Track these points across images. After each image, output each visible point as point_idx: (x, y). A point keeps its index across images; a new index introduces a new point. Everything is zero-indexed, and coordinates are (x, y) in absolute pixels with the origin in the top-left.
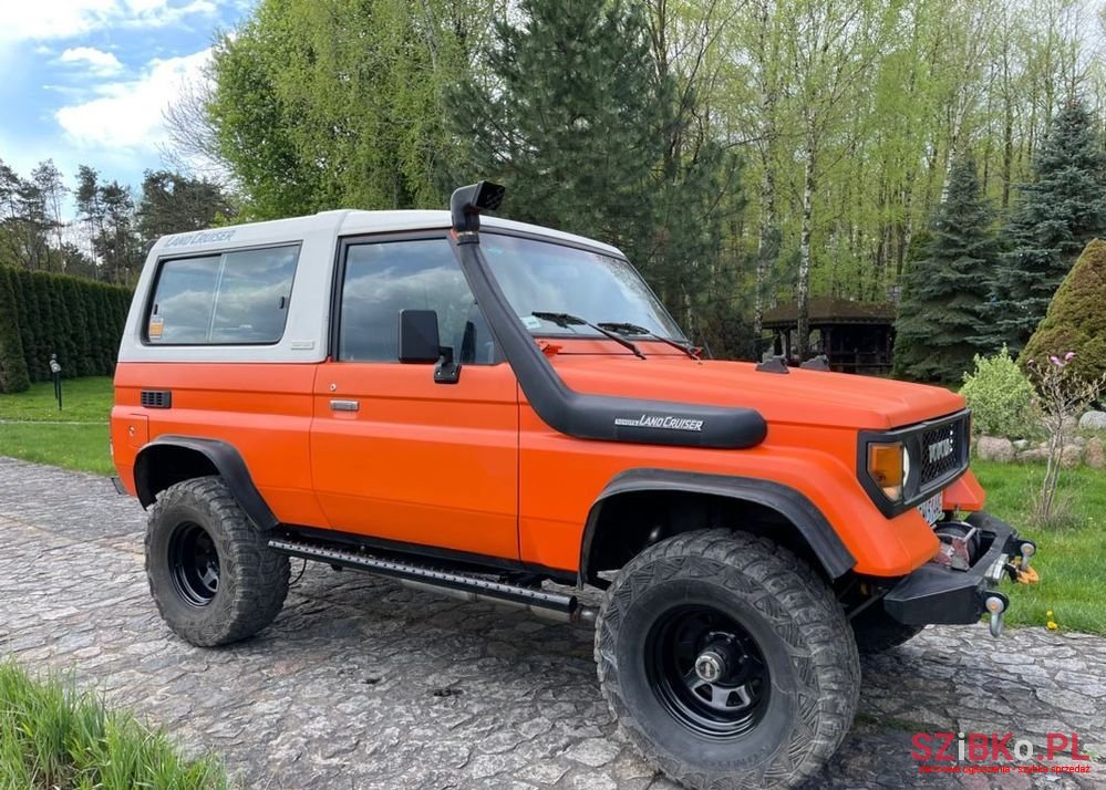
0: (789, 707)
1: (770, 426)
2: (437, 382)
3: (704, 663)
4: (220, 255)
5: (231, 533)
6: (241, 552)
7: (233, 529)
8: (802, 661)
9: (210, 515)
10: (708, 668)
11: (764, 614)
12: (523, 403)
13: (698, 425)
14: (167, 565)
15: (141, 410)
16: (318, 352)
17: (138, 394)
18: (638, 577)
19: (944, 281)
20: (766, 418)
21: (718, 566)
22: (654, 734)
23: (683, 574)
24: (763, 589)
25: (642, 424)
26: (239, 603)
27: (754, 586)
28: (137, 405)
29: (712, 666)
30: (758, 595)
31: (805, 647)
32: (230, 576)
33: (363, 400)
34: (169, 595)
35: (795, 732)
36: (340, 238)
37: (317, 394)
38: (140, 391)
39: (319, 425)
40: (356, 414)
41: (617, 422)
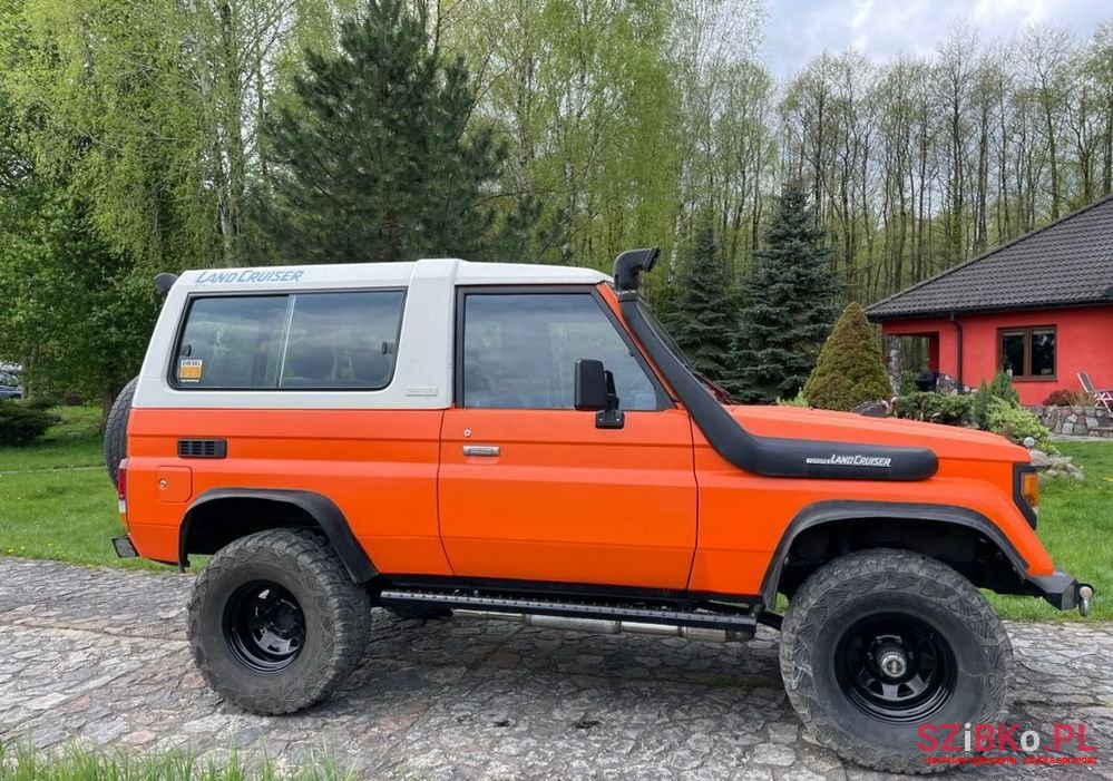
0: (977, 687)
1: (940, 461)
2: (597, 427)
3: (890, 662)
4: (287, 295)
5: (328, 588)
6: (340, 607)
7: (331, 583)
8: (990, 648)
9: (300, 571)
10: (894, 665)
11: (958, 615)
12: (699, 446)
13: (887, 462)
14: (221, 631)
15: (177, 460)
16: (443, 399)
17: (174, 444)
18: (834, 594)
19: (693, 332)
20: (938, 455)
21: (913, 579)
22: (848, 728)
23: (880, 587)
24: (954, 593)
25: (832, 462)
26: (337, 661)
27: (948, 592)
28: (173, 456)
29: (898, 663)
30: (952, 599)
31: (994, 637)
32: (327, 634)
33: (505, 445)
34: (225, 664)
35: (985, 706)
36: (457, 287)
37: (446, 441)
38: (176, 440)
39: (449, 470)
40: (496, 460)
41: (808, 461)
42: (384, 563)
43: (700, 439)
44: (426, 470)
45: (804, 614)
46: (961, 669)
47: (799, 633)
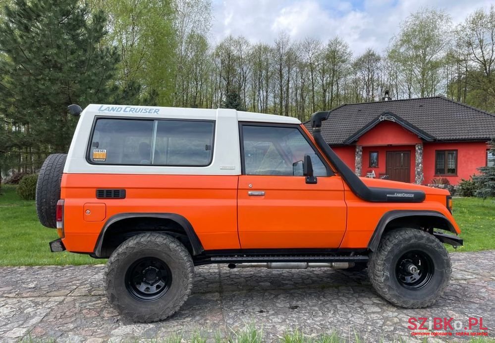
0: (442, 274)
1: (426, 195)
2: (306, 183)
3: (412, 269)
4: (153, 120)
5: (185, 258)
8: (446, 260)
9: (171, 251)
10: (414, 269)
11: (436, 249)
12: (346, 191)
13: (413, 196)
15: (96, 200)
16: (238, 171)
17: (94, 191)
18: (396, 245)
20: (425, 193)
21: (422, 237)
22: (401, 294)
23: (412, 241)
24: (435, 241)
25: (395, 196)
26: (189, 292)
29: (415, 268)
30: (435, 244)
32: (185, 280)
33: (267, 191)
35: (444, 281)
36: (239, 121)
37: (240, 189)
38: (95, 190)
39: (242, 202)
40: (263, 197)
41: (388, 195)
42: (208, 245)
43: (347, 188)
44: (232, 202)
45: (386, 253)
46: (436, 268)
47: (385, 260)
